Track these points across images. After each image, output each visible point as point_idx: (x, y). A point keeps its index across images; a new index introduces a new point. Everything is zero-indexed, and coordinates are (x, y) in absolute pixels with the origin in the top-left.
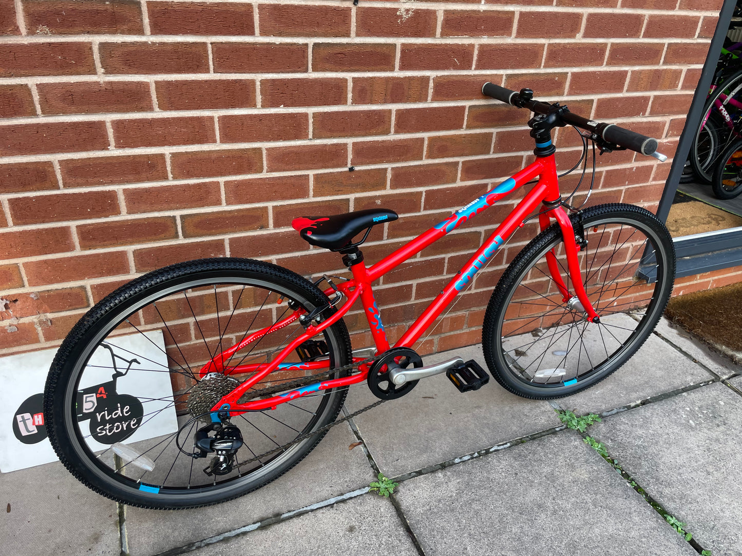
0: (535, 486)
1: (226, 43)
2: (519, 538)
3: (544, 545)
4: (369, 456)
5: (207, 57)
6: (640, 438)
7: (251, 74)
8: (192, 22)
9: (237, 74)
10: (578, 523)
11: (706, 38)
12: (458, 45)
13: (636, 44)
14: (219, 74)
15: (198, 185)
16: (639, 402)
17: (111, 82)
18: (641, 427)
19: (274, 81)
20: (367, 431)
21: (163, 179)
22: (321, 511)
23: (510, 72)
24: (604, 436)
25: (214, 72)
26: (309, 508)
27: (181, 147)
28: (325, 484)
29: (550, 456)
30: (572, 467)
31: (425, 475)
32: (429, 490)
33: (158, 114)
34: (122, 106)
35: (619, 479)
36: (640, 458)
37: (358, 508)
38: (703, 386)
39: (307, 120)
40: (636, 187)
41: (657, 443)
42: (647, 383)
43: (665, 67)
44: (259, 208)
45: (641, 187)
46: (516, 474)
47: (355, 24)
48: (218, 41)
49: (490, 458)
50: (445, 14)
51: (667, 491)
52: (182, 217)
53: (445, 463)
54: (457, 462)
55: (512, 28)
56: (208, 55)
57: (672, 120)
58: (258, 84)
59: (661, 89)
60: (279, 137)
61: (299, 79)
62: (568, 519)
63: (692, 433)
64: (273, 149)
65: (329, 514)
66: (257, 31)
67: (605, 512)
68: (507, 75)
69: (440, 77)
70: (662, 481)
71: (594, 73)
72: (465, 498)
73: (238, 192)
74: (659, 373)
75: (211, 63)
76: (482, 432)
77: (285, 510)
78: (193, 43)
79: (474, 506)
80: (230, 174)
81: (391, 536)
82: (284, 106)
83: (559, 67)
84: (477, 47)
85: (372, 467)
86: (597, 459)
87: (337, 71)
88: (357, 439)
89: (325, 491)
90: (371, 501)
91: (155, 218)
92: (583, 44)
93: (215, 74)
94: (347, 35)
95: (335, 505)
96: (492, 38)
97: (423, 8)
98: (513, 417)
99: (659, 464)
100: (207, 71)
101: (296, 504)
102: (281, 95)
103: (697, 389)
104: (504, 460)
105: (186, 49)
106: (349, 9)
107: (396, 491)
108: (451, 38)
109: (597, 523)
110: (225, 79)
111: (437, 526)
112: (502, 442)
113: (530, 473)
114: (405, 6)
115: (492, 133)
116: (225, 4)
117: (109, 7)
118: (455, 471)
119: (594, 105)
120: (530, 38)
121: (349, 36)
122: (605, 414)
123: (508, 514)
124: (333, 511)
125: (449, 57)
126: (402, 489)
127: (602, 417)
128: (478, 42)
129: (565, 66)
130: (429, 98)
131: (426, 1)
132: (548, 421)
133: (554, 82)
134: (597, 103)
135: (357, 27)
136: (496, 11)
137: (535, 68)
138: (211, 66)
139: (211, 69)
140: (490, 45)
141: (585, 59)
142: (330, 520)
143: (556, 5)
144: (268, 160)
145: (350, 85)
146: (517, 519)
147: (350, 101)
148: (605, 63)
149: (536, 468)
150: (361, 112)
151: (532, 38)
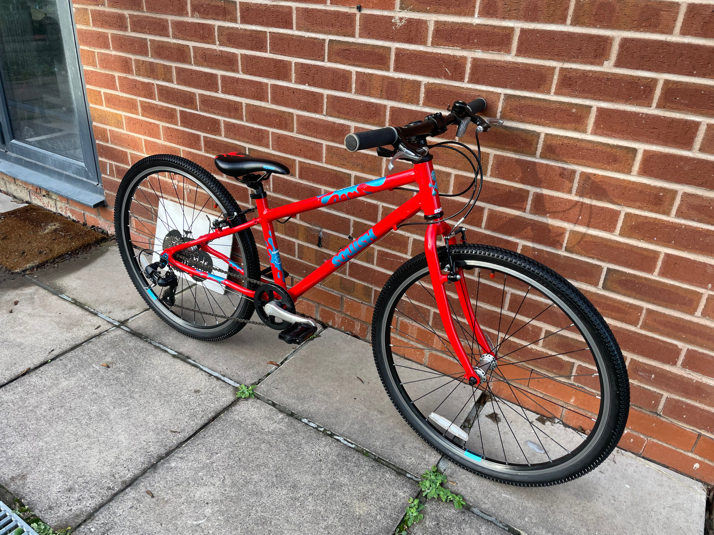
1: (277, 33)
4: (268, 374)
5: (267, 42)
7: (289, 57)
8: (260, 17)
9: (282, 56)
12: (449, 56)
14: (272, 54)
15: (258, 129)
17: (221, 51)
19: (303, 64)
20: (292, 364)
21: (240, 119)
22: (203, 373)
23: (510, 92)
24: (436, 517)
25: (270, 53)
26: (202, 367)
27: (250, 101)
28: (228, 365)
29: (364, 478)
31: (274, 408)
32: (260, 415)
33: (241, 76)
34: (225, 67)
37: (217, 387)
39: (322, 99)
44: (290, 159)
46: (320, 461)
48: (273, 31)
49: (326, 440)
50: (435, 25)
52: (249, 149)
53: (296, 414)
54: (303, 421)
55: (511, 44)
56: (267, 40)
58: (293, 65)
60: (305, 109)
61: (318, 66)
64: (300, 116)
65: (204, 377)
66: (294, 26)
68: (505, 95)
69: (432, 84)
71: (635, 114)
72: (267, 437)
73: (278, 142)
75: (268, 46)
76: (352, 424)
77: (194, 358)
78: (260, 31)
79: (263, 445)
80: (275, 127)
81: (204, 412)
82: (309, 85)
83: (578, 97)
84: (469, 60)
85: (260, 379)
86: (394, 516)
87: (344, 64)
88: (279, 362)
89: (222, 368)
90: (228, 391)
91: (236, 144)
92: (613, 74)
94: (353, 35)
95: (213, 377)
96: (486, 53)
97: (416, 18)
100: (266, 51)
101: (202, 361)
102: (307, 76)
104: (330, 448)
105: (256, 34)
106: (355, 15)
107: (246, 399)
108: (443, 48)
110: (275, 58)
111: (228, 431)
113: (330, 470)
114: (399, 15)
115: (489, 154)
116: (277, 6)
117: (223, 4)
118: (292, 423)
119: (639, 157)
120: (534, 58)
121: (354, 37)
122: (475, 510)
123: (269, 468)
124: (207, 378)
125: (440, 66)
126: (250, 401)
127: (467, 508)
128: (471, 55)
129: (586, 98)
130: (421, 102)
131: (418, 11)
132: (412, 465)
133: (570, 115)
134: (644, 155)
135: (360, 29)
136: (491, 26)
137: (542, 92)
138: (269, 48)
139: (269, 50)
140: (485, 60)
141: (618, 93)
142: (198, 379)
143: (571, 24)
144: (297, 124)
145: (354, 77)
146: (268, 475)
147: (354, 90)
148: (654, 105)
149: (340, 472)
150: (362, 102)
151: (537, 58)
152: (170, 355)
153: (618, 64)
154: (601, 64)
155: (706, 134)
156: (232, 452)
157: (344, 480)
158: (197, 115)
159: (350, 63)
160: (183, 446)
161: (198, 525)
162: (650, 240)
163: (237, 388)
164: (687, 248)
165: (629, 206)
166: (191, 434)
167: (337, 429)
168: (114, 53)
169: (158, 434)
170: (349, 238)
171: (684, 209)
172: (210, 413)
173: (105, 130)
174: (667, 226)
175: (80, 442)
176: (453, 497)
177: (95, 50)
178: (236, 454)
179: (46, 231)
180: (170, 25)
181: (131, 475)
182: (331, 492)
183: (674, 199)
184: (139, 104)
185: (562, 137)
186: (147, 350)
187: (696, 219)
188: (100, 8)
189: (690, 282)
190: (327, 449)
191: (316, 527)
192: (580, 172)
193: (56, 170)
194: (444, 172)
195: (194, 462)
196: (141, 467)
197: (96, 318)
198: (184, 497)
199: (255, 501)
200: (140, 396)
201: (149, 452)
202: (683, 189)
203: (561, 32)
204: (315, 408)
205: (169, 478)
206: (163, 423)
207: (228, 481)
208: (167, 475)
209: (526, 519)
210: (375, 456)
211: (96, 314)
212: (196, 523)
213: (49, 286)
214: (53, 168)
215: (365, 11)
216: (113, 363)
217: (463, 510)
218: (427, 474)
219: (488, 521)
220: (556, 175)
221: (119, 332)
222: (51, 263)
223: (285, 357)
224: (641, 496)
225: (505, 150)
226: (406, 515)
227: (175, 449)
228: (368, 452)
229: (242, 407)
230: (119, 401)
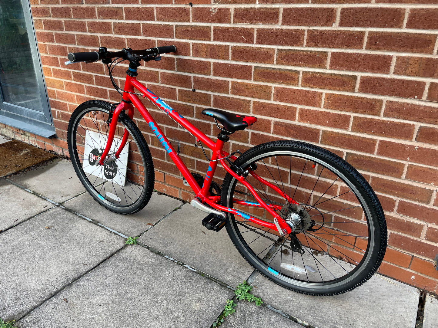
1: (146, 24)
4: (146, 231)
7: (154, 38)
8: (136, 15)
9: (149, 37)
12: (244, 28)
14: (144, 37)
17: (116, 37)
19: (162, 41)
20: (162, 224)
22: (107, 231)
23: (280, 47)
24: (244, 311)
25: (143, 36)
26: (106, 228)
28: (122, 226)
29: (200, 289)
31: (148, 250)
32: (139, 254)
37: (114, 239)
39: (174, 61)
40: (423, 167)
45: (430, 169)
48: (144, 23)
49: (178, 267)
50: (234, 10)
53: (162, 253)
54: (165, 257)
56: (141, 29)
60: (165, 68)
61: (170, 41)
64: (162, 73)
66: (156, 18)
68: (278, 49)
69: (235, 46)
75: (142, 32)
76: (196, 258)
77: (102, 223)
78: (137, 23)
80: (148, 81)
81: (104, 253)
83: (319, 47)
84: (256, 30)
85: (141, 234)
86: (216, 311)
87: (185, 39)
88: (154, 224)
89: (118, 228)
90: (121, 241)
92: (338, 31)
95: (112, 233)
96: (265, 25)
97: (223, 7)
98: (220, 266)
101: (107, 224)
105: (135, 26)
106: (189, 9)
107: (131, 245)
108: (240, 24)
110: (146, 39)
112: (195, 267)
113: (179, 284)
114: (214, 6)
115: (271, 87)
116: (145, 7)
117: (115, 10)
118: (158, 258)
119: (358, 81)
120: (292, 25)
121: (189, 22)
122: (269, 306)
123: (141, 284)
124: (108, 233)
125: (239, 35)
126: (134, 246)
127: (264, 305)
128: (256, 27)
129: (324, 47)
130: (230, 58)
131: (224, 3)
132: (231, 281)
133: (316, 58)
134: (361, 79)
135: (192, 17)
136: (266, 8)
137: (299, 46)
138: (142, 33)
139: (142, 35)
140: (264, 29)
141: (343, 42)
142: (103, 235)
143: (311, 3)
144: (161, 78)
145: (191, 46)
146: (140, 289)
147: (191, 54)
148: (364, 47)
149: (185, 286)
150: (197, 61)
151: (294, 25)
152: (87, 221)
153: (341, 25)
154: (331, 25)
155: (397, 63)
156: (119, 275)
157: (187, 290)
158: (104, 77)
159: (188, 38)
160: (89, 272)
161: (93, 318)
162: (369, 132)
163: (127, 239)
164: (392, 136)
165: (356, 112)
166: (95, 266)
167: (186, 261)
168: (57, 44)
169: (75, 266)
170: (195, 145)
171: (388, 112)
172: (108, 253)
173: (54, 91)
174: (380, 123)
175: (27, 271)
176: (255, 299)
177: (46, 44)
178: (121, 277)
179: (21, 154)
180: (87, 24)
181: (55, 290)
182: (179, 297)
183: (381, 105)
184: (72, 74)
185: (312, 72)
186: (74, 218)
187: (396, 117)
188: (48, 18)
189: (396, 157)
190: (179, 272)
191: (167, 318)
192: (325, 93)
193: (28, 118)
194: (246, 100)
195: (95, 282)
196: (62, 285)
197: (45, 201)
198: (86, 302)
199: (130, 304)
200: (66, 245)
201: (68, 277)
202: (386, 99)
203: (306, 9)
204: (173, 249)
205: (78, 291)
206: (79, 260)
207: (115, 292)
208: (78, 290)
209: (301, 311)
210: (208, 276)
211: (45, 199)
212: (92, 317)
213: (19, 184)
214: (26, 117)
215: (195, 6)
216: (52, 226)
217: (261, 306)
218: (240, 286)
219: (277, 313)
220: (311, 96)
221: (58, 209)
222: (22, 172)
223: (158, 221)
224: (377, 297)
225: (280, 83)
226: (224, 310)
227: (84, 275)
228: (204, 274)
229: (128, 250)
230: (53, 248)
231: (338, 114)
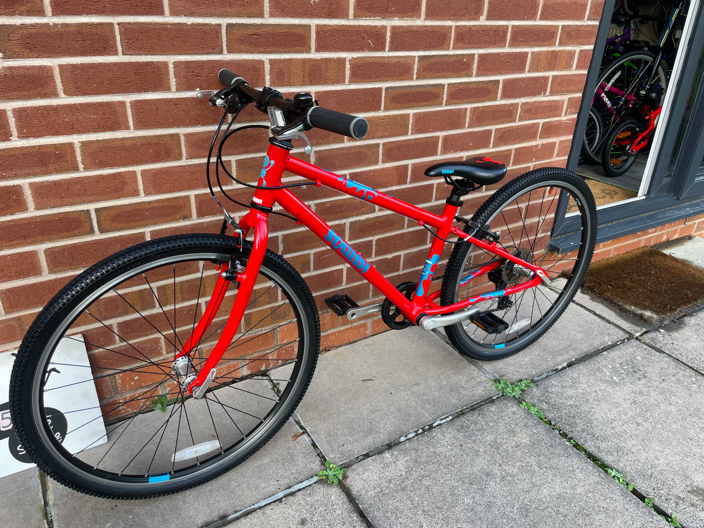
0: (481, 455)
1: (134, 24)
2: (472, 509)
3: (497, 513)
4: (314, 445)
5: (114, 38)
6: (571, 398)
7: (163, 56)
9: (148, 56)
10: (527, 487)
11: (594, 20)
12: (371, 27)
13: (533, 26)
14: (128, 57)
15: (113, 175)
16: (565, 364)
17: (11, 67)
18: (571, 387)
19: (187, 62)
20: (309, 420)
21: (72, 170)
22: (269, 507)
23: (422, 53)
24: (539, 400)
25: (123, 54)
26: (256, 506)
27: (91, 135)
28: (271, 478)
29: (491, 424)
30: (513, 433)
31: (373, 457)
32: (378, 472)
33: (64, 100)
34: (24, 93)
35: (558, 439)
36: (574, 417)
37: (308, 499)
38: (620, 344)
40: (542, 163)
41: (587, 401)
42: (569, 346)
43: (560, 48)
44: (181, 197)
45: (546, 163)
46: (461, 445)
47: (269, 4)
48: (125, 22)
49: (436, 433)
51: (603, 445)
52: (97, 211)
53: (391, 442)
54: (403, 440)
55: (421, 10)
56: (115, 36)
57: (569, 99)
58: (171, 66)
59: (558, 70)
60: (198, 122)
61: (214, 61)
62: (517, 484)
63: (617, 388)
64: (191, 134)
65: (278, 509)
66: (167, 10)
67: (550, 472)
68: (419, 57)
69: (356, 58)
70: (598, 437)
71: (498, 54)
72: (415, 475)
73: (156, 182)
74: (579, 336)
75: (119, 45)
76: (423, 408)
77: (231, 511)
78: (98, 24)
79: (424, 482)
80: (146, 162)
81: (345, 523)
82: (200, 90)
83: (466, 48)
84: (389, 29)
85: (318, 455)
86: (535, 422)
87: (252, 53)
88: (300, 429)
89: (272, 485)
90: (321, 490)
91: (66, 212)
92: (486, 26)
93: (124, 57)
94: (261, 15)
95: (284, 499)
96: (402, 20)
98: (451, 391)
99: (592, 420)
100: (115, 53)
101: (242, 503)
102: (197, 78)
103: (615, 347)
104: (448, 433)
105: (91, 29)
107: (345, 477)
108: (364, 19)
109: (544, 484)
110: (135, 61)
111: (391, 507)
112: (444, 415)
113: (475, 442)
115: (409, 115)
118: (401, 450)
119: (501, 86)
120: (437, 19)
121: (262, 17)
122: (537, 378)
123: (458, 486)
124: (282, 506)
125: (363, 38)
126: (351, 474)
127: (534, 382)
128: (389, 23)
129: (471, 48)
130: (347, 80)
132: (485, 391)
133: (463, 64)
134: (503, 83)
137: (444, 49)
138: (120, 48)
139: (120, 51)
140: (401, 27)
142: (280, 516)
144: (187, 147)
145: (267, 67)
148: (507, 45)
149: (480, 437)
151: (440, 20)
153: (489, 18)
154: (478, 19)
155: (531, 59)
159: (261, 50)
162: (507, 143)
163: (320, 480)
164: (525, 140)
165: (496, 124)
167: (425, 420)
171: (522, 114)
172: (351, 517)
174: (515, 129)
176: (524, 383)
178: (429, 509)
182: (501, 450)
183: (517, 109)
185: (459, 83)
187: (527, 119)
192: (470, 108)
194: (374, 145)
202: (521, 101)
204: (389, 426)
209: (549, 360)
218: (496, 387)
219: (547, 377)
220: (455, 116)
225: (420, 106)
228: (461, 411)
231: (481, 131)
